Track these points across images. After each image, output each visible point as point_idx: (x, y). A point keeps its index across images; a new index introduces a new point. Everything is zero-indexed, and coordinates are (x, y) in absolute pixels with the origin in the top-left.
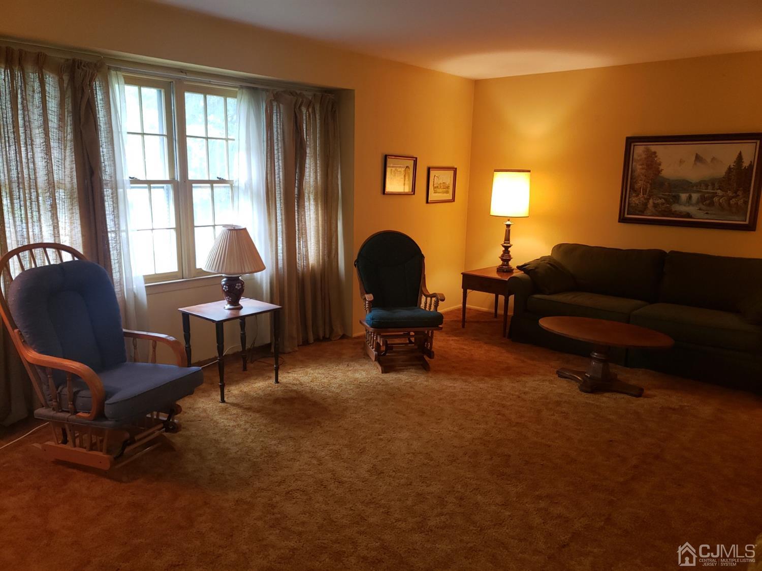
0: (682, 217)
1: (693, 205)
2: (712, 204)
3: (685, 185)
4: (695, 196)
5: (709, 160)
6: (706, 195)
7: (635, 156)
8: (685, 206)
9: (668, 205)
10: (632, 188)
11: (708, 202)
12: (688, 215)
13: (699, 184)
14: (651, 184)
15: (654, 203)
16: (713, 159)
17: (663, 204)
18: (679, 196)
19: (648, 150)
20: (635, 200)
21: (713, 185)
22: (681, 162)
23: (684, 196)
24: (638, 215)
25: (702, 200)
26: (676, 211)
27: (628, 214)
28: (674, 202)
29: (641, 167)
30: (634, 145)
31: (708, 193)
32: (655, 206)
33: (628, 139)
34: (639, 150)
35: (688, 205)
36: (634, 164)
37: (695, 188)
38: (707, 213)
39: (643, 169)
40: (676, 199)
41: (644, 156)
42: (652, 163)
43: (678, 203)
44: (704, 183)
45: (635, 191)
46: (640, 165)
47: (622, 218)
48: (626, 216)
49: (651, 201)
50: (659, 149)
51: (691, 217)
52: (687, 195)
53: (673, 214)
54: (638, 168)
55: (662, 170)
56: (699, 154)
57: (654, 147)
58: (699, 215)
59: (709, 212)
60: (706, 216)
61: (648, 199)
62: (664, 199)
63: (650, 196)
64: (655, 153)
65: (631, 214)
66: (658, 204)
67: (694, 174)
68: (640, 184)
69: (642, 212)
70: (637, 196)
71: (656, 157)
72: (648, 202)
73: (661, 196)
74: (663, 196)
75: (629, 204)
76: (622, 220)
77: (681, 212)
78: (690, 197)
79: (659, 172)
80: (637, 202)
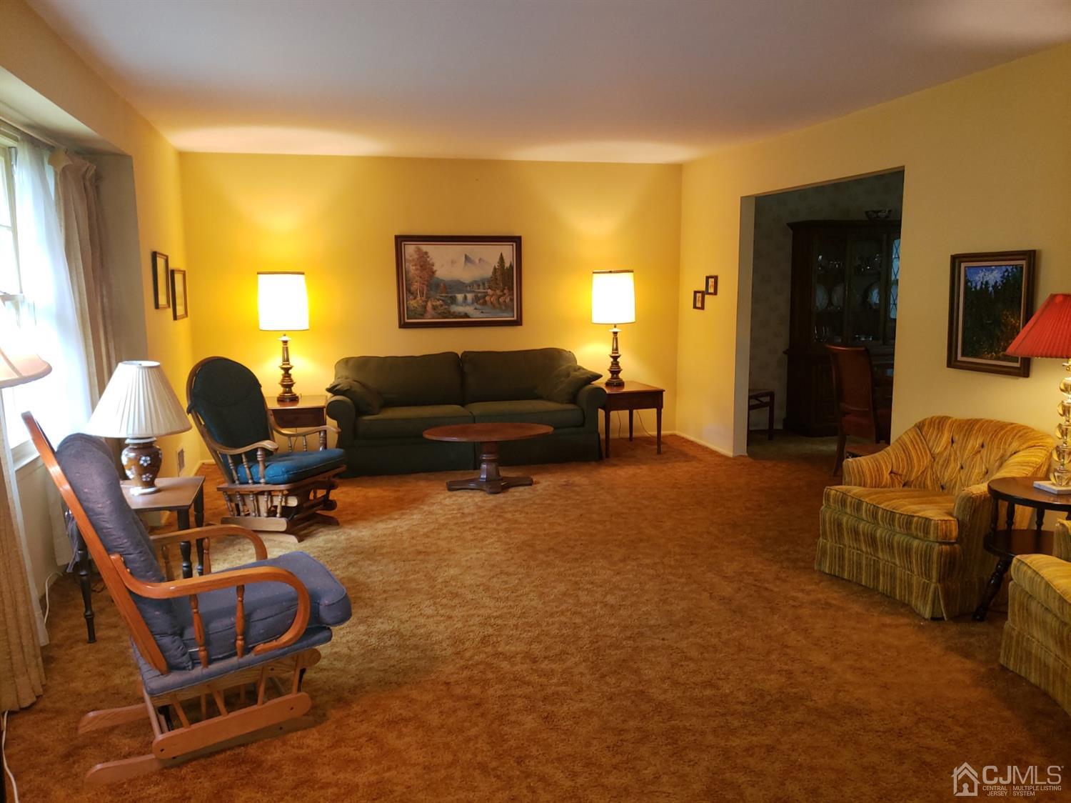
0: (461, 317)
1: (469, 305)
2: (485, 303)
3: (459, 286)
4: (470, 296)
5: (477, 261)
6: (479, 295)
7: (407, 257)
8: (462, 306)
9: (446, 307)
10: (409, 290)
11: (481, 301)
12: (466, 316)
13: (471, 285)
14: (427, 286)
15: (433, 306)
16: (480, 260)
17: (441, 306)
18: (455, 297)
19: (419, 250)
20: (413, 303)
21: (484, 284)
22: (453, 262)
23: (460, 297)
24: (419, 319)
25: (476, 299)
26: (454, 312)
27: (408, 318)
28: (452, 303)
29: (414, 268)
30: (405, 244)
31: (481, 293)
32: (435, 308)
33: (397, 238)
34: (410, 249)
35: (464, 306)
36: (407, 264)
37: (468, 288)
38: (482, 312)
39: (417, 270)
40: (453, 300)
41: (416, 256)
42: (425, 265)
43: (455, 304)
44: (477, 283)
45: (412, 294)
46: (413, 266)
47: (402, 323)
48: (407, 321)
49: (429, 304)
50: (431, 249)
51: (468, 317)
52: (463, 295)
53: (452, 315)
54: (412, 269)
55: (436, 271)
56: (468, 254)
57: (426, 247)
58: (476, 316)
59: (484, 311)
60: (482, 315)
61: (426, 302)
62: (443, 301)
63: (428, 298)
64: (426, 253)
65: (411, 319)
66: (437, 306)
67: (465, 274)
68: (415, 286)
69: (422, 316)
70: (415, 298)
71: (428, 257)
72: (427, 304)
73: (438, 297)
74: (441, 298)
75: (407, 308)
76: (403, 325)
77: (459, 313)
78: (465, 298)
79: (433, 273)
80: (416, 305)
